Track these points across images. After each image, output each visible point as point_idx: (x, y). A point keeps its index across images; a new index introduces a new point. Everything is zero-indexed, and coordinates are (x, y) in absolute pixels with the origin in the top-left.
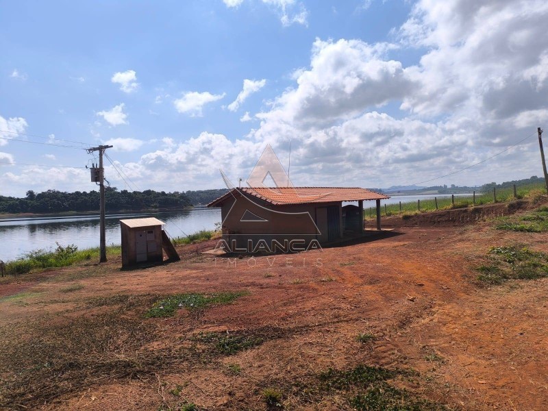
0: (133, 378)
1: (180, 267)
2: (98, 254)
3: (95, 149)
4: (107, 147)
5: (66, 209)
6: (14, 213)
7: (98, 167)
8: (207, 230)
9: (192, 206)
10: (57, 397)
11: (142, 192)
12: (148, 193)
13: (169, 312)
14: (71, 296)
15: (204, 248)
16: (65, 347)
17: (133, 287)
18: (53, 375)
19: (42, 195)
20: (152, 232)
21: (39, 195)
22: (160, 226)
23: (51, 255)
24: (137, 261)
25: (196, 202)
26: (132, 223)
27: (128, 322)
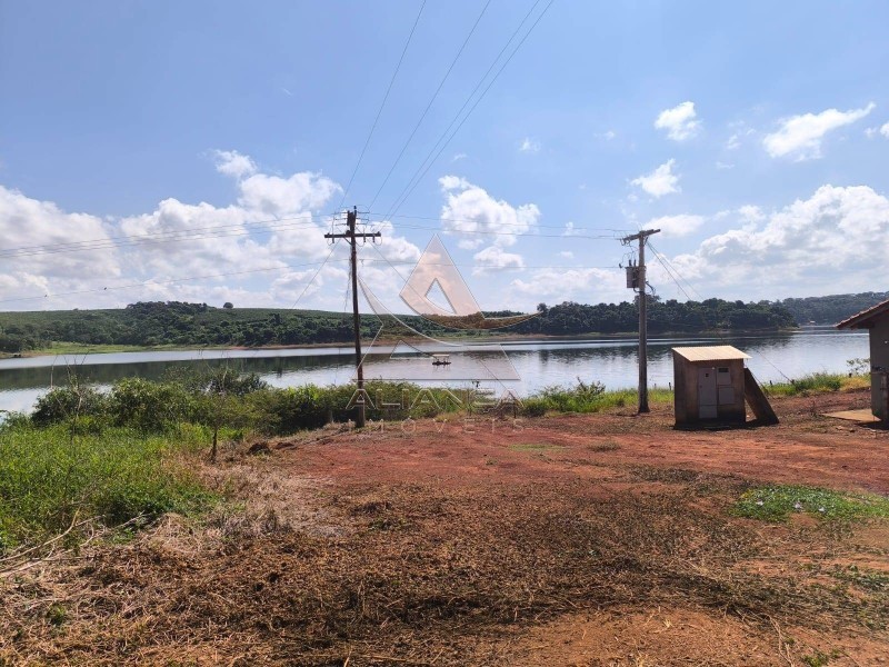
0: (728, 612)
1: (781, 437)
2: (636, 400)
3: (632, 238)
4: (652, 232)
5: (587, 330)
6: (524, 333)
7: (637, 265)
8: (830, 373)
9: (795, 325)
10: (613, 604)
11: (701, 301)
12: (712, 303)
13: (776, 515)
14: (605, 457)
15: (827, 406)
16: (611, 533)
17: (699, 458)
18: (603, 570)
19: (556, 310)
20: (726, 371)
21: (553, 309)
22: (741, 361)
23: (571, 394)
24: (701, 416)
25: (804, 320)
26: (693, 354)
27: (703, 517)
